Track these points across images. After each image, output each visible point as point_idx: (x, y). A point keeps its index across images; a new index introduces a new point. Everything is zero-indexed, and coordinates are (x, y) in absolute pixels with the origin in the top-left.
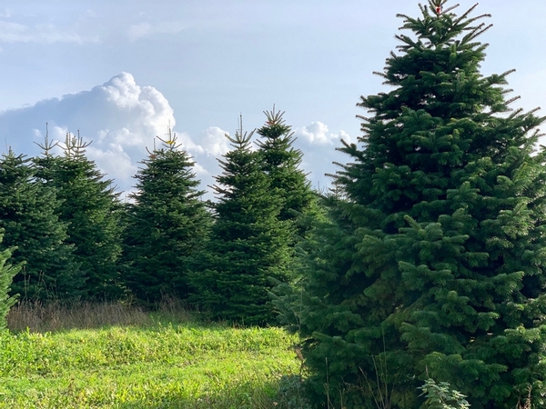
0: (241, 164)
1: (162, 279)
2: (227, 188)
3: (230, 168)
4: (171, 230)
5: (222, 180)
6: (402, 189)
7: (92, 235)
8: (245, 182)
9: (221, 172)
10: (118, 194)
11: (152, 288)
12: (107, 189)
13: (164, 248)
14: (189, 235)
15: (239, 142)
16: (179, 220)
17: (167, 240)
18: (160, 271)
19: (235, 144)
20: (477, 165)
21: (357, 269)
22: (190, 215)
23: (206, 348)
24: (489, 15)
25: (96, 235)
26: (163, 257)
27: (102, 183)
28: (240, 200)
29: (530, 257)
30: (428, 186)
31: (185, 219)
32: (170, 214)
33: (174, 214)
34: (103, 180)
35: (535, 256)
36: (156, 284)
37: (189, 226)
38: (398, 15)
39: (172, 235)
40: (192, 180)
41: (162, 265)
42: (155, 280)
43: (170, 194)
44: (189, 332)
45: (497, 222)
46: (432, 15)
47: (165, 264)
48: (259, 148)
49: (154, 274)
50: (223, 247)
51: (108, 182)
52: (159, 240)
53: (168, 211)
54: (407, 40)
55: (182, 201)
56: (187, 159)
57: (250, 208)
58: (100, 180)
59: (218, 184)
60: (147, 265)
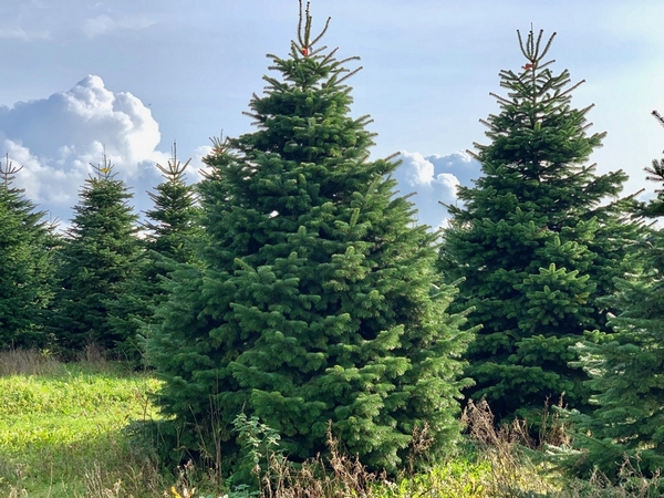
0: (174, 197)
1: (90, 325)
2: (159, 224)
3: (161, 201)
4: (102, 270)
5: (153, 215)
6: (251, 232)
7: (10, 275)
8: (177, 217)
9: (153, 207)
10: (52, 228)
11: (79, 335)
12: (39, 223)
13: (94, 290)
14: (124, 276)
15: (172, 173)
16: (111, 259)
17: (96, 281)
18: (88, 316)
19: (167, 175)
20: (321, 210)
21: (205, 311)
22: (128, 253)
23: (115, 400)
24: (358, 58)
25: (15, 275)
26: (92, 301)
27: (32, 215)
28: (170, 238)
29: (362, 300)
30: (275, 229)
31: (119, 258)
32: (101, 251)
33: (106, 252)
34: (34, 212)
35: (366, 299)
36: (83, 331)
37: (124, 265)
38: (268, 55)
39: (103, 276)
40: (130, 213)
41: (91, 309)
42: (83, 326)
43: (102, 229)
44: (103, 382)
45: (333, 265)
46: (300, 56)
47: (95, 308)
48: (204, 179)
49: (81, 319)
50: (150, 290)
51: (40, 214)
52: (87, 282)
53: (99, 249)
54: (273, 81)
55: (117, 237)
56: (125, 190)
57: (180, 247)
58: (30, 213)
59: (148, 219)
60: (73, 309)
